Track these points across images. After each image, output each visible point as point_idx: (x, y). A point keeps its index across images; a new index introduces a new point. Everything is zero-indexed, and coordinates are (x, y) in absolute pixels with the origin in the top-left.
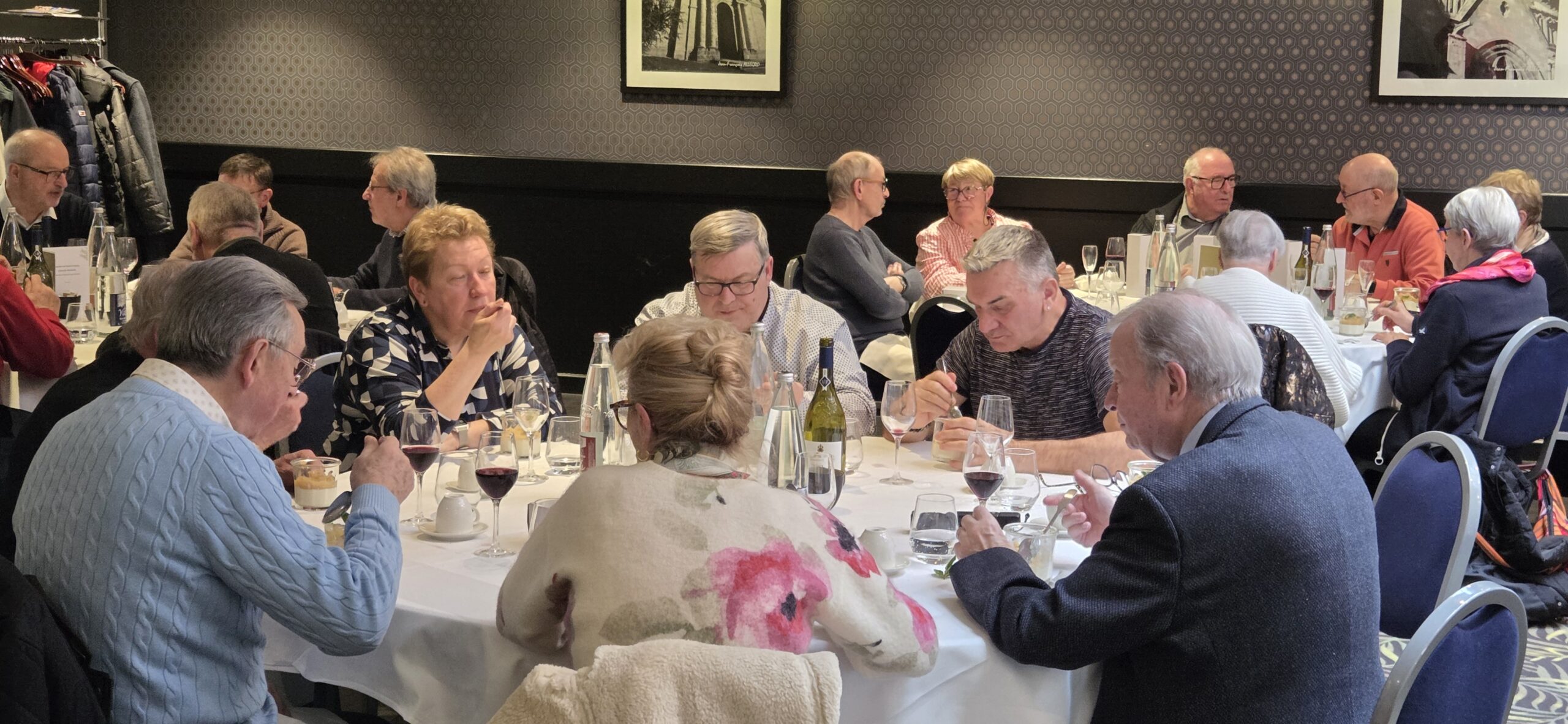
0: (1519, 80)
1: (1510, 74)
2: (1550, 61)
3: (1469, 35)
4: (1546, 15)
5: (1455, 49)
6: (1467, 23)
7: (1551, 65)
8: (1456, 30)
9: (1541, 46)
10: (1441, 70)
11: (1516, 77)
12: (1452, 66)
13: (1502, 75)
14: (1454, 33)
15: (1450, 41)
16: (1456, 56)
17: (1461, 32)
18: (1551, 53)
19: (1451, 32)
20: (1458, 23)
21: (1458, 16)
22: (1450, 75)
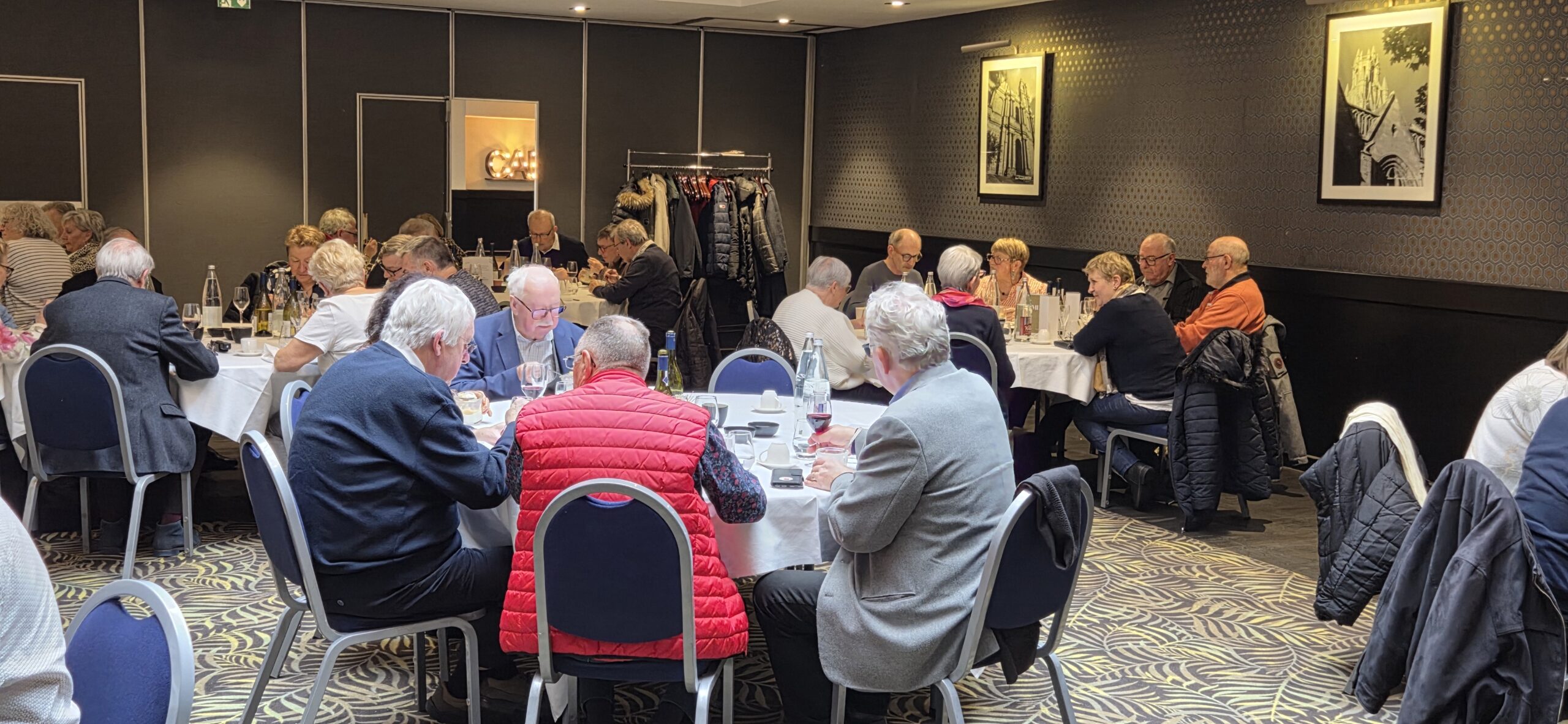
0: (1402, 187)
1: (1397, 183)
2: (1421, 171)
3: (1373, 151)
4: (1419, 134)
5: (1365, 162)
6: (1372, 142)
7: (1422, 174)
8: (1366, 148)
9: (1416, 159)
10: (1357, 180)
11: (1400, 185)
12: (1364, 177)
13: (1392, 183)
14: (1365, 150)
15: (1362, 156)
16: (1366, 169)
17: (1368, 150)
18: (1421, 165)
19: (1363, 149)
20: (1367, 142)
21: (1367, 137)
22: (1362, 183)
